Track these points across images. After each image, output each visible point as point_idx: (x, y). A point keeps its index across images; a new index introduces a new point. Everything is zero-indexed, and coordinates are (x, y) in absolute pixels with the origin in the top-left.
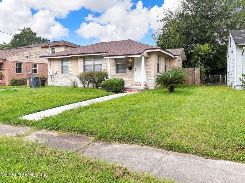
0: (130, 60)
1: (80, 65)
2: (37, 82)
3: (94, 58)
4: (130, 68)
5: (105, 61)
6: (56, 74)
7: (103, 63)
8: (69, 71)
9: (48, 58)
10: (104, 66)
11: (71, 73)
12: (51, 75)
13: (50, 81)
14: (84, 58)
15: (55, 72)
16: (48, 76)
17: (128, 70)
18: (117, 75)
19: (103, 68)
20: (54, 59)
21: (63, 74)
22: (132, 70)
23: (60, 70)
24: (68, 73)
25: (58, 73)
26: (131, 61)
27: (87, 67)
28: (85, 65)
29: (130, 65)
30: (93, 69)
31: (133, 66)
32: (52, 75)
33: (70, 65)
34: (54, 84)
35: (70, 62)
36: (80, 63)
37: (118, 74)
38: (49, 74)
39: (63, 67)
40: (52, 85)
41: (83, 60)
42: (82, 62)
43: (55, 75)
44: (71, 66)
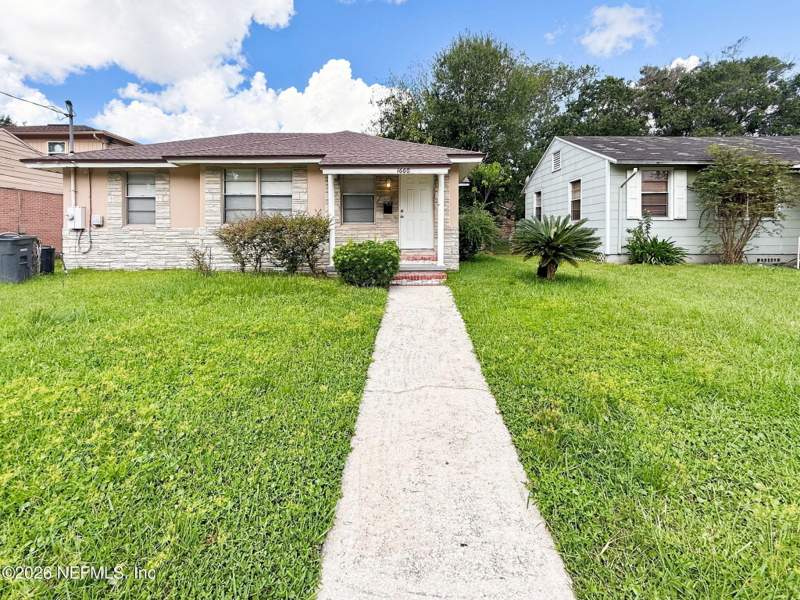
0: (388, 185)
1: (209, 197)
2: (24, 258)
3: (262, 172)
4: (388, 209)
5: (305, 186)
6: (99, 226)
7: (296, 190)
8: (157, 215)
9: (64, 168)
10: (299, 201)
11: (168, 221)
12: (77, 230)
13: (71, 253)
14: (223, 172)
15: (96, 220)
16: (65, 232)
17: (379, 215)
18: (342, 227)
19: (296, 207)
20: (91, 173)
21: (131, 227)
22: (394, 214)
23: (119, 211)
24: (154, 223)
25: (107, 222)
26: (389, 189)
27: (233, 204)
28: (225, 196)
29: (387, 199)
30: (258, 208)
31: (397, 203)
32: (83, 230)
33: (164, 195)
34: (93, 260)
35: (160, 184)
36: (210, 189)
37: (346, 226)
38: (68, 226)
39: (131, 201)
40: (85, 266)
41: (218, 179)
42: (218, 186)
43: (96, 231)
44: (166, 199)
